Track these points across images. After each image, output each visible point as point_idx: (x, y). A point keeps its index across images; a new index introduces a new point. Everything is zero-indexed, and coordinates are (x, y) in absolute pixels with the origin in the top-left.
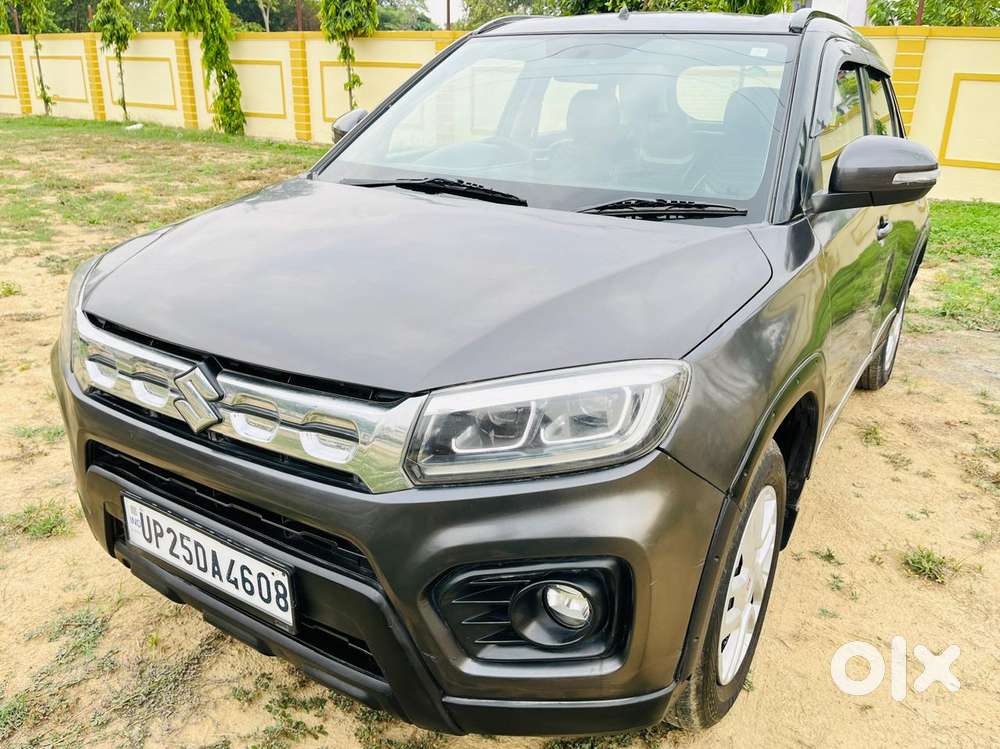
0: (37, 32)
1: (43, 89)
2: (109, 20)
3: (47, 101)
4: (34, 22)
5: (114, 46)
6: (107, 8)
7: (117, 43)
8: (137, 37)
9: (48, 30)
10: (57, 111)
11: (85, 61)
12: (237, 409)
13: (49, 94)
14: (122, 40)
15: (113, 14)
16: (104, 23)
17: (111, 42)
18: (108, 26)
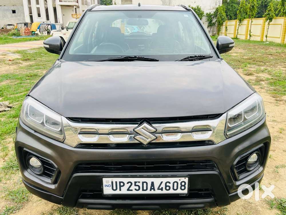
0: (253, 18)
1: (250, 33)
2: (269, 14)
3: (250, 36)
4: (253, 15)
5: (268, 21)
6: (269, 11)
7: (269, 20)
8: (275, 19)
9: (255, 17)
10: (252, 39)
11: (262, 25)
12: (162, 133)
13: (251, 34)
14: (271, 19)
15: (270, 12)
16: (267, 15)
17: (268, 20)
18: (268, 16)
